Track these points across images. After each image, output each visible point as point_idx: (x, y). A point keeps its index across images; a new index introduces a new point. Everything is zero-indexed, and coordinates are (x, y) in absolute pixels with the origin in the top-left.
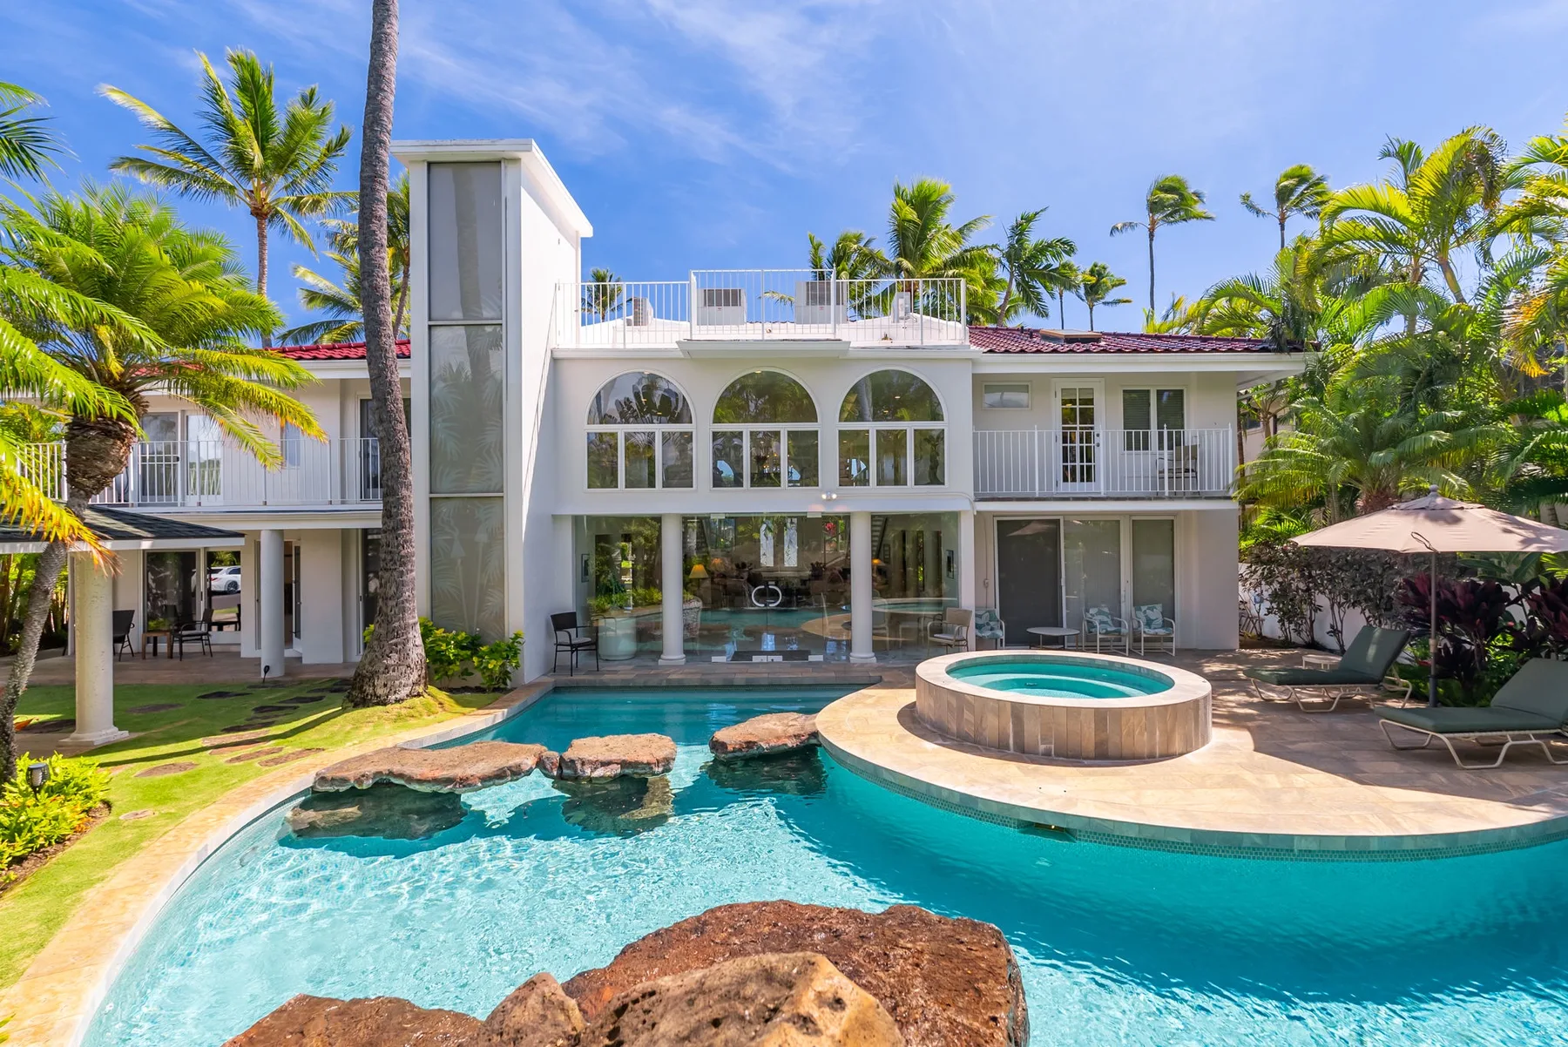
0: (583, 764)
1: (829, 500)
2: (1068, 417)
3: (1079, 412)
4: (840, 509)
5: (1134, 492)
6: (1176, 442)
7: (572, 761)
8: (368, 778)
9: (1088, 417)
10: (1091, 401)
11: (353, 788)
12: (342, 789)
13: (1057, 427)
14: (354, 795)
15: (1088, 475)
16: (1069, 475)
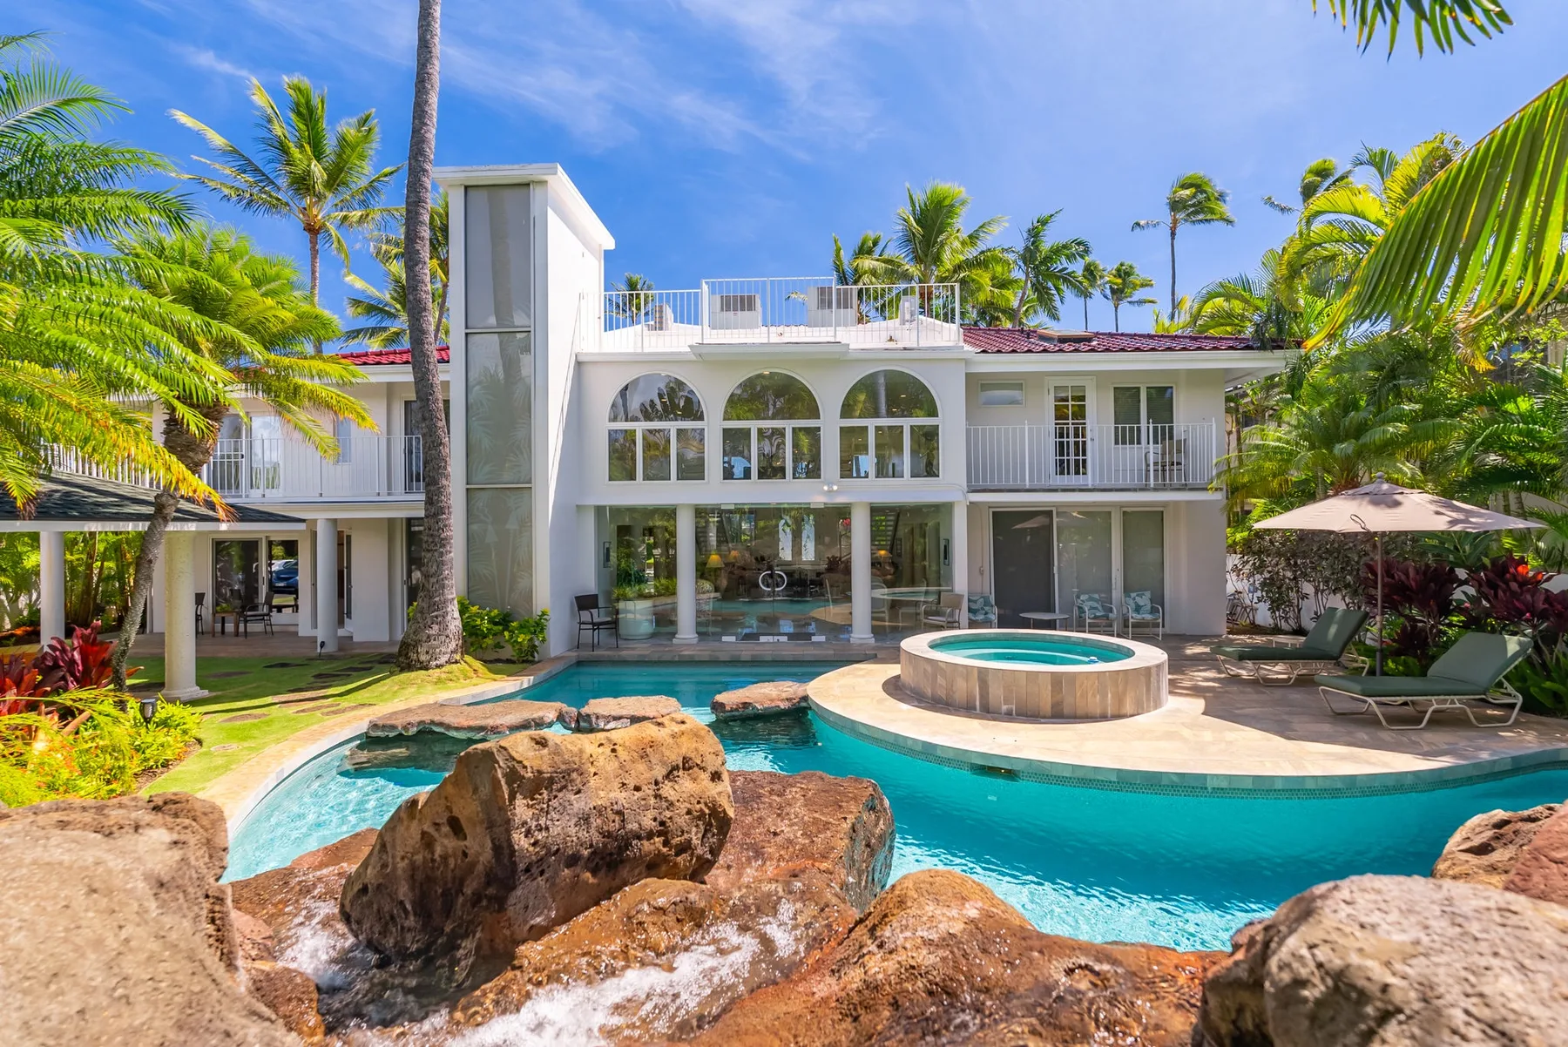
0: (597, 718)
1: (830, 491)
2: (1060, 414)
3: (1070, 410)
4: (841, 500)
5: (1121, 483)
6: (1164, 434)
7: (588, 716)
8: (413, 725)
9: (1080, 413)
10: (1083, 398)
11: (401, 734)
12: (392, 735)
13: (1050, 423)
14: (400, 739)
15: (1080, 468)
16: (1062, 468)
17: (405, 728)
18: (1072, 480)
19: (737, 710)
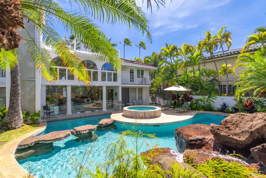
0: (81, 131)
1: (100, 83)
2: (131, 73)
3: (132, 72)
4: (102, 85)
5: (139, 84)
6: (142, 77)
7: (79, 131)
8: (33, 143)
9: (133, 73)
10: (133, 71)
11: (29, 146)
12: (27, 147)
13: (129, 74)
15: (133, 81)
16: (131, 81)
17: (31, 144)
18: (132, 83)
19: (105, 125)
